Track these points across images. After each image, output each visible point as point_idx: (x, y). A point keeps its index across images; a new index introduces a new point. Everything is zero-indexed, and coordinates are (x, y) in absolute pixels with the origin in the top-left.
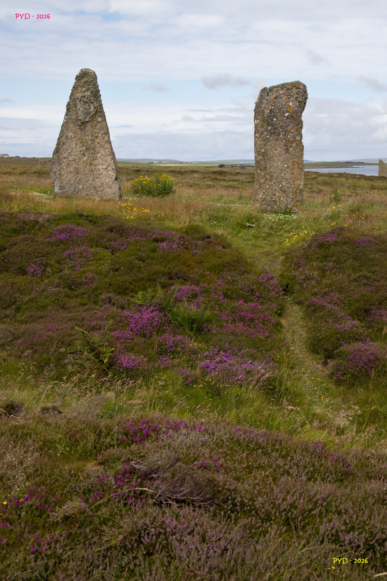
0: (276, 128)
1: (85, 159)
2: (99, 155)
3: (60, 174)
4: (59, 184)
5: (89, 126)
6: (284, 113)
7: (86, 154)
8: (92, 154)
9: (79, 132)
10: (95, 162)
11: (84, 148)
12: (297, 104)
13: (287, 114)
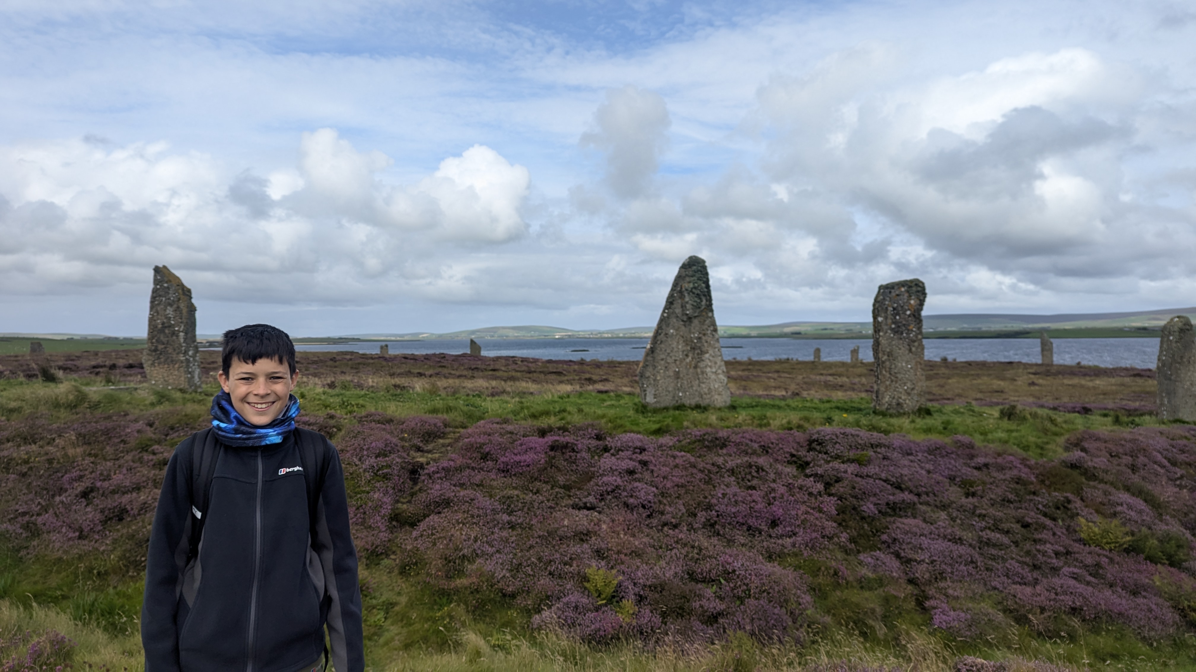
0: (899, 327)
1: (688, 360)
2: (707, 356)
3: (655, 380)
4: (653, 392)
5: (696, 322)
6: (906, 310)
7: (691, 355)
8: (698, 354)
9: (683, 328)
10: (701, 365)
11: (689, 348)
12: (918, 302)
13: (908, 313)
